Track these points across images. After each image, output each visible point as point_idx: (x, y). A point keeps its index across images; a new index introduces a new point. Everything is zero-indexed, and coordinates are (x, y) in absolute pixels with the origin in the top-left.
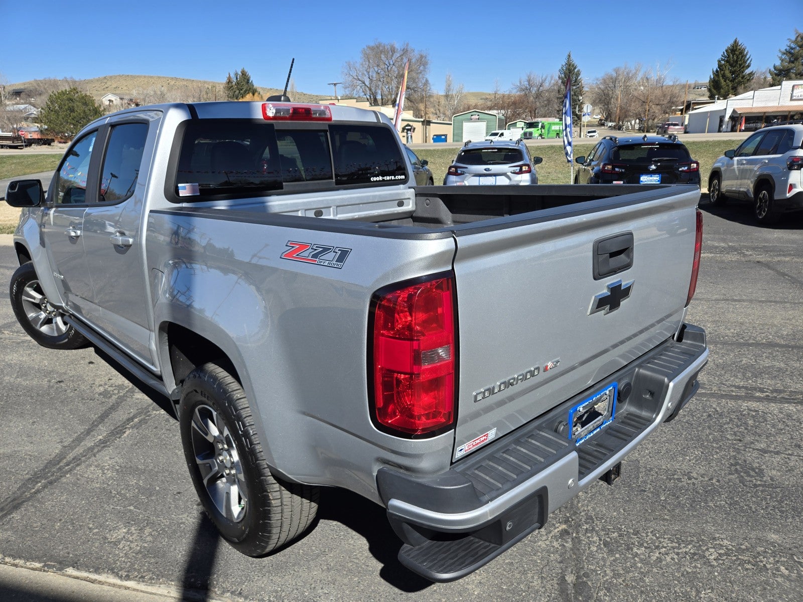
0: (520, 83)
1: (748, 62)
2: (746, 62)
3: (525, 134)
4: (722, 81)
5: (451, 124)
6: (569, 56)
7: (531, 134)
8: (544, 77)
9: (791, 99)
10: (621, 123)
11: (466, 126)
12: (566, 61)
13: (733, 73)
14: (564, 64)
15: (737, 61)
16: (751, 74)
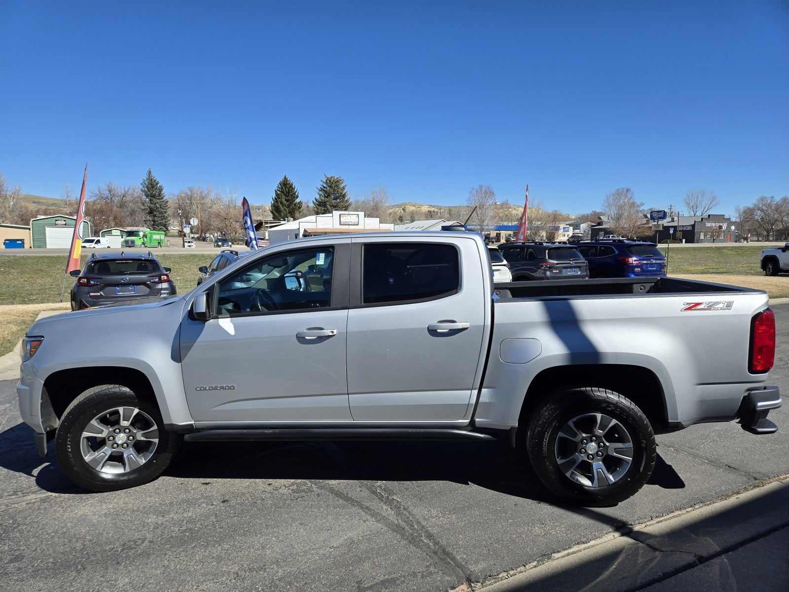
0: (100, 192)
1: (297, 194)
2: (295, 194)
3: (126, 242)
4: (281, 206)
5: (29, 229)
6: (150, 172)
7: (133, 242)
8: (126, 189)
9: (340, 224)
10: (203, 235)
11: (49, 231)
12: (147, 176)
13: (287, 201)
14: (145, 179)
15: (289, 193)
16: (300, 203)
